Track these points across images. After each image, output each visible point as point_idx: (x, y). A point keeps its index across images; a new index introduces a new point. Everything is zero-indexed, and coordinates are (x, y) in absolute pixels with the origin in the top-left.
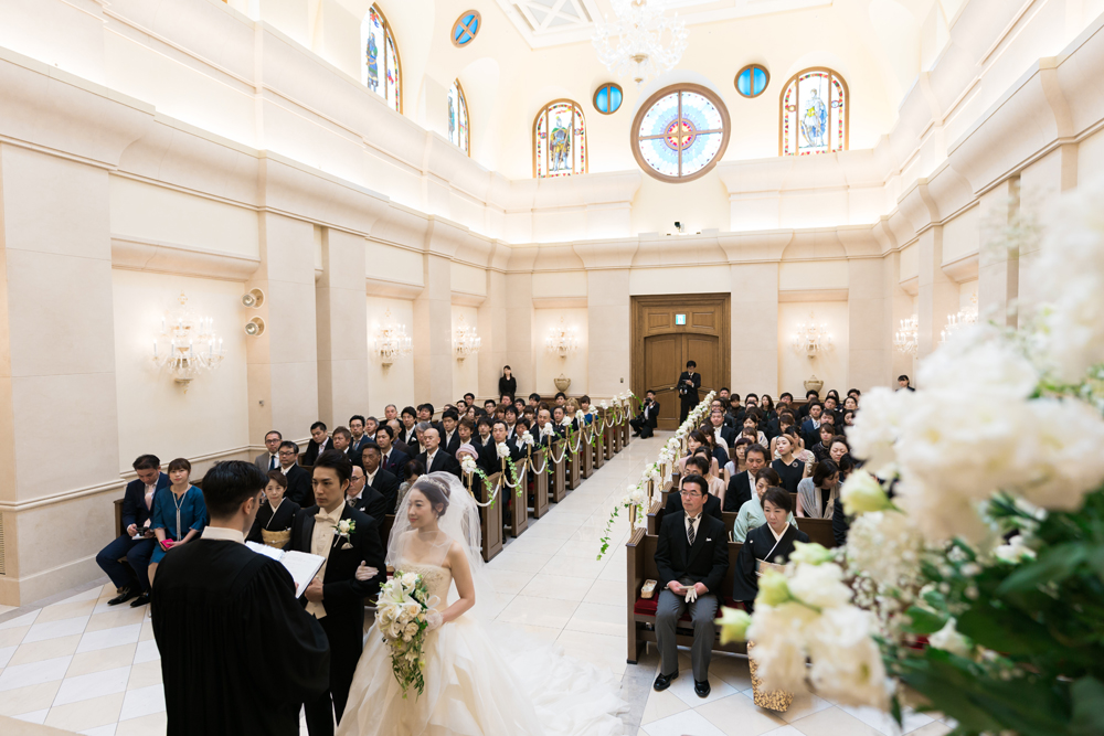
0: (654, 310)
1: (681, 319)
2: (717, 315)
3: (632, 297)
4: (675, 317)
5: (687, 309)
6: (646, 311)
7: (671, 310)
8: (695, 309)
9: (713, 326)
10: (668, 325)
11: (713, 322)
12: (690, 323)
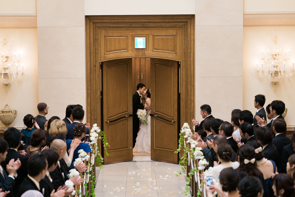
0: (110, 32)
1: (140, 43)
2: (179, 39)
3: (87, 17)
4: (133, 41)
5: (147, 32)
6: (103, 33)
7: (129, 33)
8: (156, 32)
9: (175, 50)
10: (126, 49)
11: (175, 46)
12: (151, 47)
